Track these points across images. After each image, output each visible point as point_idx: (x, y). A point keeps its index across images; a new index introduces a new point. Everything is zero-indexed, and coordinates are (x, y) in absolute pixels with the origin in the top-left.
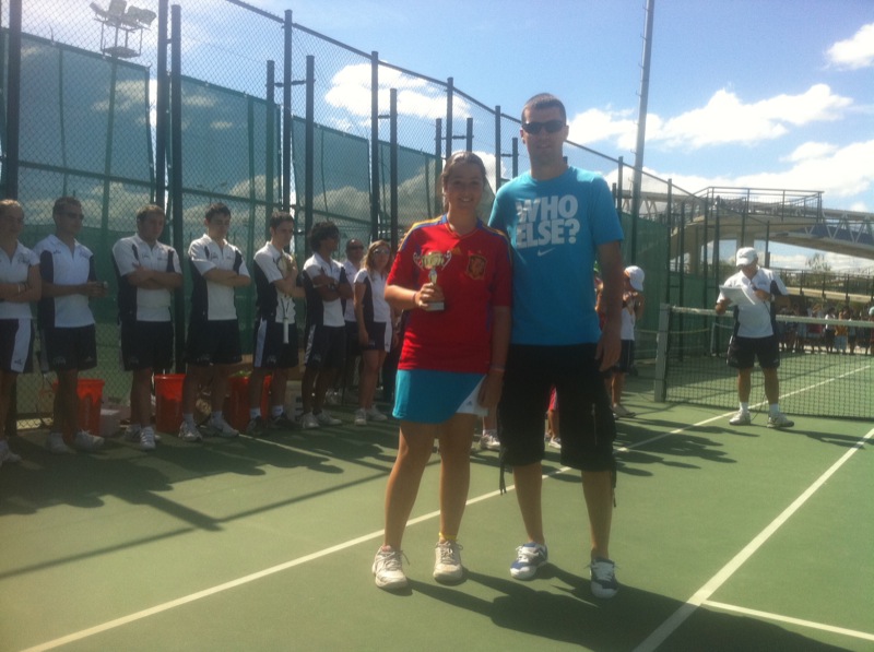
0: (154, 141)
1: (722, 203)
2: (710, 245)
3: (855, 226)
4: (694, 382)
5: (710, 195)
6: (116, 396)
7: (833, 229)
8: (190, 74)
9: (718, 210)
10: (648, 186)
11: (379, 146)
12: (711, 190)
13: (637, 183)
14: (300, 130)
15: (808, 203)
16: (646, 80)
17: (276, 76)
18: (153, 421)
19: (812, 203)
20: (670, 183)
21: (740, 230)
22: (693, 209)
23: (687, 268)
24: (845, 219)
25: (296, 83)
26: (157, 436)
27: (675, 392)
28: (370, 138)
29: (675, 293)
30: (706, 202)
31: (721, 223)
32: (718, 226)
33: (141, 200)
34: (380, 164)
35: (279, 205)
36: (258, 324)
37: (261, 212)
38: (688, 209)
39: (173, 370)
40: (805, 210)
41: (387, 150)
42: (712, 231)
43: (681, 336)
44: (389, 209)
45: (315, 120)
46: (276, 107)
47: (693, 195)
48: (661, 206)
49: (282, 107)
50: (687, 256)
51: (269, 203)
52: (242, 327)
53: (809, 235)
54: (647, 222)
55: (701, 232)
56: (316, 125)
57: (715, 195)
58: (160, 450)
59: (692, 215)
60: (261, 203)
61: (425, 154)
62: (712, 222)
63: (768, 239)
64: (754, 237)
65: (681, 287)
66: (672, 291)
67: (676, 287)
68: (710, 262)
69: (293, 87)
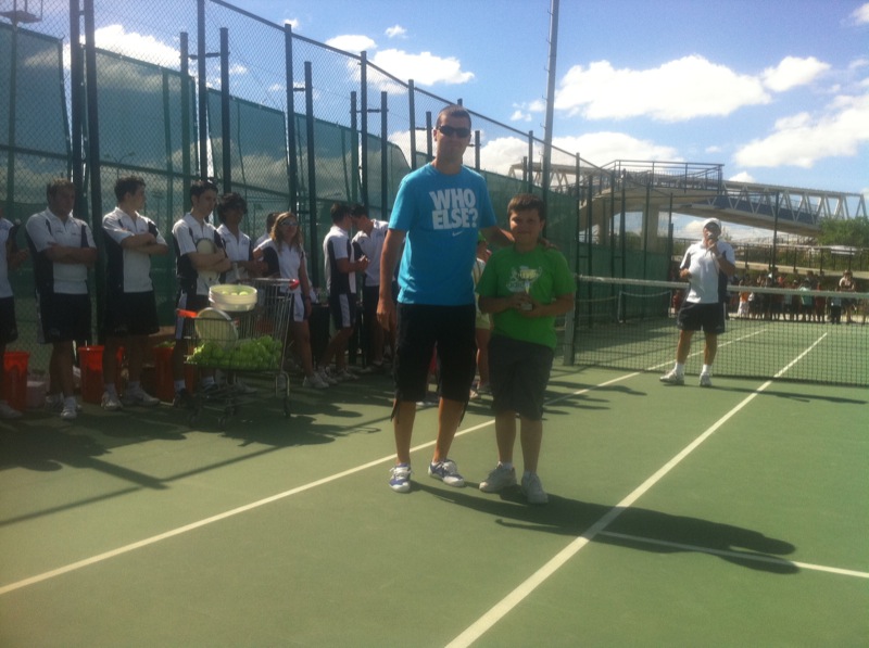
0: (69, 114)
1: (628, 176)
2: (617, 217)
3: (755, 198)
5: (617, 168)
7: (734, 201)
8: (101, 47)
9: (624, 183)
10: (557, 159)
11: (296, 119)
12: (618, 163)
13: (547, 157)
14: (215, 103)
15: (709, 176)
16: (553, 56)
17: (190, 48)
19: (713, 176)
20: (578, 157)
21: (645, 202)
22: (601, 182)
23: (595, 239)
24: (745, 191)
25: (210, 55)
28: (286, 111)
29: (583, 263)
30: (613, 175)
31: (627, 194)
32: (624, 199)
34: (296, 137)
36: (179, 296)
37: (178, 185)
38: (596, 182)
39: (95, 340)
40: (707, 183)
41: (303, 123)
42: (618, 204)
43: (590, 304)
44: (307, 185)
45: (231, 92)
46: (192, 79)
47: (600, 169)
48: (572, 179)
49: (197, 80)
50: (595, 229)
51: (186, 175)
53: (711, 207)
54: (557, 195)
55: (608, 204)
56: (231, 97)
57: (622, 168)
59: (600, 188)
60: (178, 175)
61: (341, 127)
62: (619, 195)
63: (670, 210)
64: (658, 209)
65: (590, 257)
66: (582, 261)
67: (586, 256)
68: (617, 232)
69: (207, 59)
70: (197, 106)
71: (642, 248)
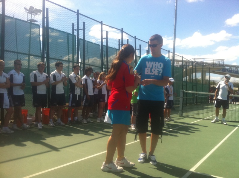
0: (42, 45)
1: (197, 63)
2: (194, 74)
3: (233, 69)
4: (190, 111)
5: (194, 61)
6: (31, 114)
7: (227, 70)
8: (51, 27)
9: (196, 65)
10: (177, 58)
11: (103, 47)
12: (194, 59)
13: (173, 57)
14: (81, 42)
15: (220, 63)
16: (175, 29)
17: (75, 28)
18: (41, 121)
19: (221, 63)
20: (182, 57)
21: (202, 70)
22: (189, 64)
23: (188, 80)
24: (230, 67)
25: (80, 29)
26: (42, 125)
27: (185, 114)
28: (101, 44)
29: (184, 87)
30: (193, 62)
31: (197, 68)
32: (196, 69)
33: (38, 61)
34: (103, 52)
35: (76, 62)
36: (70, 95)
37: (71, 64)
38: (188, 64)
39: (47, 107)
40: (220, 65)
41: (105, 48)
42: (194, 70)
43: (186, 99)
44: (106, 64)
45: (86, 39)
46: (75, 36)
47: (189, 61)
48: (180, 63)
49: (77, 36)
50: (188, 77)
51: (73, 62)
52: (66, 95)
53: (221, 71)
54: (176, 68)
55: (191, 70)
56: (86, 41)
57: (195, 61)
58: (43, 129)
59: (189, 66)
60: (71, 62)
61: (116, 49)
62: (194, 68)
63: (210, 72)
64: (206, 72)
65: (186, 85)
66: (184, 86)
67: (185, 85)
68: (194, 78)
69: (79, 31)
70: (77, 43)
71: (201, 83)
